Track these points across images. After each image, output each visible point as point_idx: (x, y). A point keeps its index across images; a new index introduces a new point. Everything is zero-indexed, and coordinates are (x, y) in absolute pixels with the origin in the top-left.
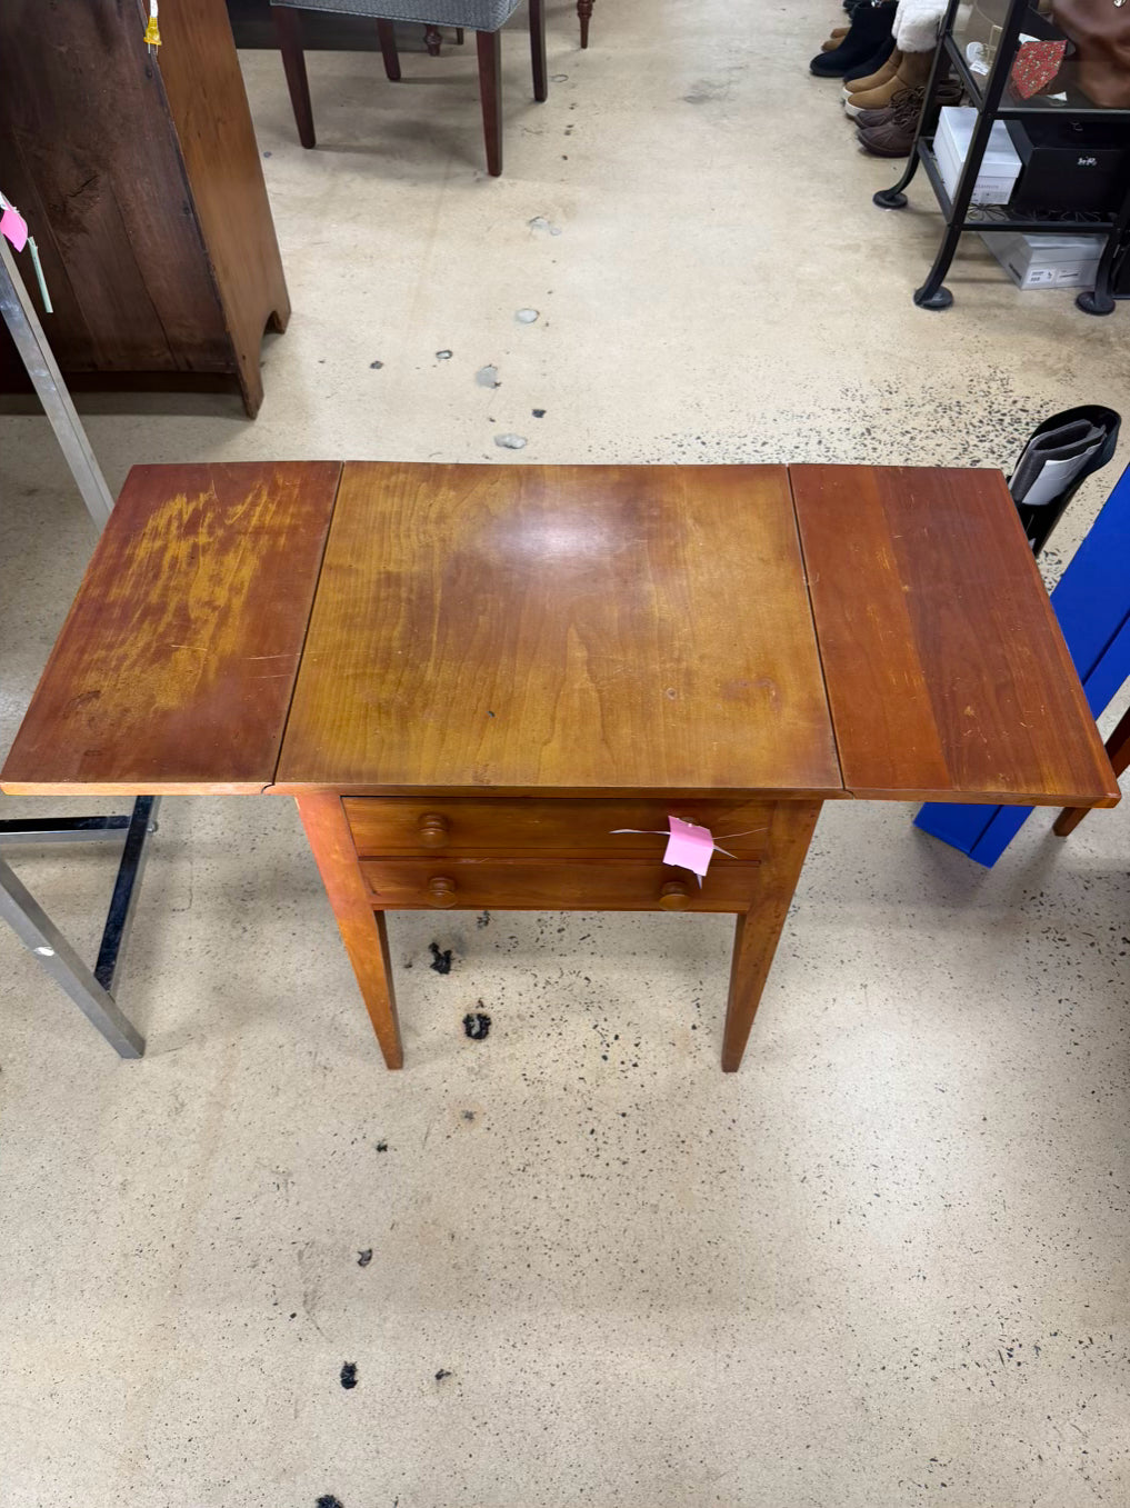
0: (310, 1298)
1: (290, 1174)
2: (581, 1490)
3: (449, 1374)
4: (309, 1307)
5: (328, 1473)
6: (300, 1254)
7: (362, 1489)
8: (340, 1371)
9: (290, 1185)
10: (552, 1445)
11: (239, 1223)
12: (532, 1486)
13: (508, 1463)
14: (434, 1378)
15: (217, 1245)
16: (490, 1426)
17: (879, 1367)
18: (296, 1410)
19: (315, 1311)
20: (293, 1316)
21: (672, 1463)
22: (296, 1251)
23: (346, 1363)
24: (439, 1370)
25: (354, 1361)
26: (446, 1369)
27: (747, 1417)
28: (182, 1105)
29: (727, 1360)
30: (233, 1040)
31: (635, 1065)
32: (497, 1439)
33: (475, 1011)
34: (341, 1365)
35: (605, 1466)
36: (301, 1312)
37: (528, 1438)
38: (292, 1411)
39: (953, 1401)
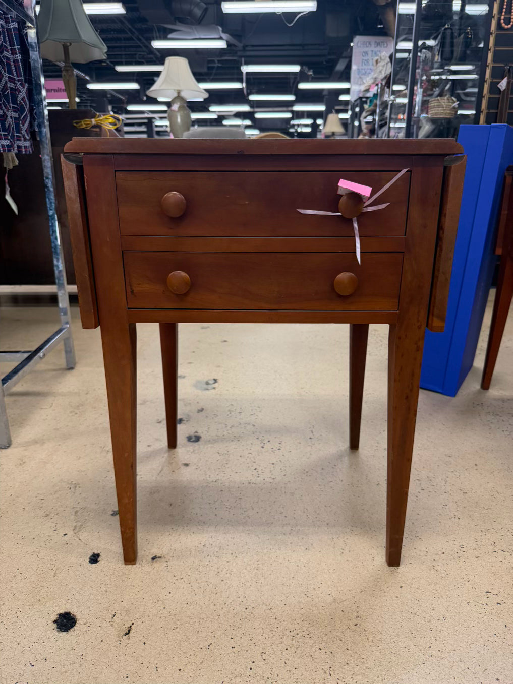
0: (78, 528)
1: (79, 484)
2: (246, 609)
3: (160, 557)
4: (76, 531)
5: (69, 601)
6: (76, 512)
7: (91, 608)
8: (89, 556)
9: (77, 488)
10: (227, 588)
11: (43, 501)
12: (212, 607)
13: (196, 596)
14: (151, 560)
15: (26, 509)
16: (185, 579)
17: (440, 553)
18: (55, 573)
19: (80, 533)
20: (65, 535)
21: (309, 595)
22: (75, 511)
23: (94, 553)
24: (154, 556)
25: (99, 552)
26: (158, 555)
27: (358, 574)
28: (24, 463)
29: (342, 551)
30: (59, 443)
31: (279, 449)
32: (189, 585)
33: (192, 434)
34: (91, 554)
35: (262, 598)
36: (70, 533)
37: (211, 585)
38: (53, 574)
39: (493, 566)
